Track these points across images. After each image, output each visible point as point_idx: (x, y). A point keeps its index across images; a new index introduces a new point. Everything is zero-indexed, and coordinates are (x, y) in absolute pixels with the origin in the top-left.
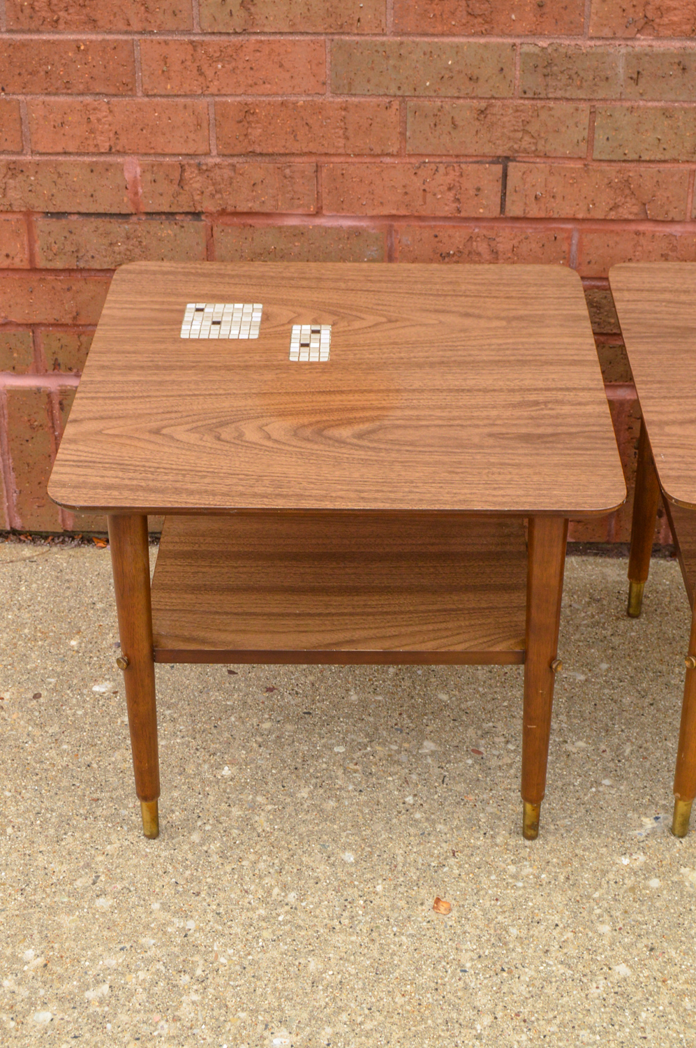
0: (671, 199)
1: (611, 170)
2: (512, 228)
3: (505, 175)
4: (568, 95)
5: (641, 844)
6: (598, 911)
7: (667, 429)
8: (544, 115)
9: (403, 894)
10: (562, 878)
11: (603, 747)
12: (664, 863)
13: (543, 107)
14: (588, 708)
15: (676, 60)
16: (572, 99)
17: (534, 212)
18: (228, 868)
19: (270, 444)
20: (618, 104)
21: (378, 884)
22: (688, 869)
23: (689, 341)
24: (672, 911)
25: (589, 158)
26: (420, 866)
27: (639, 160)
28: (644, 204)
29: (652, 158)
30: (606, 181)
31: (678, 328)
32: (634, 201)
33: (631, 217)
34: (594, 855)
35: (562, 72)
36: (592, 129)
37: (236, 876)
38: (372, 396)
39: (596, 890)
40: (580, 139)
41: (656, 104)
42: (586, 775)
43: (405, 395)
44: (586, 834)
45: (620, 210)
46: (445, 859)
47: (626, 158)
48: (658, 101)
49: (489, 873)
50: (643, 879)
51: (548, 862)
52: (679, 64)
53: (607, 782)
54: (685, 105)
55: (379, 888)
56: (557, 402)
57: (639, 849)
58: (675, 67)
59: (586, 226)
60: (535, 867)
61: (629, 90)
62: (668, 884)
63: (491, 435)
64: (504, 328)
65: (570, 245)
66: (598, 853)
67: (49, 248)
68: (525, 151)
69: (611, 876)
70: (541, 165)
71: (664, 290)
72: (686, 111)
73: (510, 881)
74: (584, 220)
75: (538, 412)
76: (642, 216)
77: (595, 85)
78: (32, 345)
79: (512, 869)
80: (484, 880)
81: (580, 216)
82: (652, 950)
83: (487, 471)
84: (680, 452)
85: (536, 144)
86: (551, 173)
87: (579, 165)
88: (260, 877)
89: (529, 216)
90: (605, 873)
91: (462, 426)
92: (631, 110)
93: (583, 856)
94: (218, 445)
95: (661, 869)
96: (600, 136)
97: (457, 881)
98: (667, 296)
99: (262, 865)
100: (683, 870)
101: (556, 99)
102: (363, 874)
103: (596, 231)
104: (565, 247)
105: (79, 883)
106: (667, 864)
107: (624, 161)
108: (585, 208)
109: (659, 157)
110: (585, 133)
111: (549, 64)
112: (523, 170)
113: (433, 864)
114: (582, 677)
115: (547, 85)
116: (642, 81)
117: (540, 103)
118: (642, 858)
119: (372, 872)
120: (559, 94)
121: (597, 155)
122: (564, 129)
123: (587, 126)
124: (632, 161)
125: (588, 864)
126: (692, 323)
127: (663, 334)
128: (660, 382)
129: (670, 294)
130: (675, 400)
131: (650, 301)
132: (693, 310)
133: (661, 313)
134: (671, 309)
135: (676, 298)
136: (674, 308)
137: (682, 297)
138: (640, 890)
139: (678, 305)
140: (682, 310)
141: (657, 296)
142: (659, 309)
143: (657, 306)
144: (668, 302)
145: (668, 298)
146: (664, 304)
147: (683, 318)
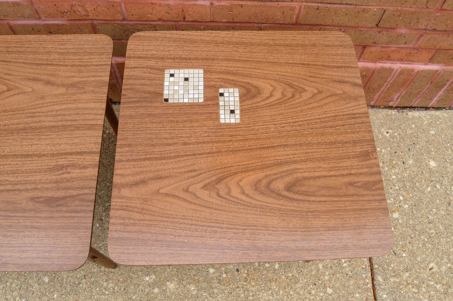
2: (91, 1)
5: (154, 270)
7: (122, 192)
9: (63, 299)
10: (123, 289)
12: (161, 280)
21: (55, 294)
22: (169, 282)
23: (153, 105)
26: (72, 284)
31: (150, 93)
34: (136, 276)
37: (4, 291)
39: (134, 295)
46: (81, 280)
49: (96, 287)
50: (152, 289)
51: (119, 281)
55: (55, 296)
56: (74, 166)
57: (153, 272)
59: (127, 1)
60: (114, 283)
62: (161, 291)
63: (32, 199)
64: (63, 95)
65: (121, 8)
66: (138, 275)
69: (141, 287)
71: (153, 57)
73: (104, 291)
75: (61, 176)
80: (94, 290)
83: (22, 234)
84: (124, 214)
88: (13, 292)
90: (139, 285)
91: (20, 190)
93: (132, 277)
95: (159, 283)
97: (84, 292)
98: (152, 63)
102: (50, 288)
103: (132, 3)
104: (119, 9)
106: (162, 281)
113: (76, 283)
118: (153, 277)
119: (54, 287)
125: (133, 281)
126: (158, 88)
127: (141, 99)
128: (129, 145)
129: (154, 60)
130: (132, 163)
131: (142, 67)
132: (162, 76)
133: (145, 79)
134: (151, 75)
135: (156, 65)
136: (153, 74)
137: (159, 63)
138: (150, 295)
139: (156, 71)
140: (156, 76)
141: (147, 63)
142: (144, 75)
143: (145, 73)
144: (151, 68)
145: (152, 64)
146: (149, 70)
147: (155, 83)
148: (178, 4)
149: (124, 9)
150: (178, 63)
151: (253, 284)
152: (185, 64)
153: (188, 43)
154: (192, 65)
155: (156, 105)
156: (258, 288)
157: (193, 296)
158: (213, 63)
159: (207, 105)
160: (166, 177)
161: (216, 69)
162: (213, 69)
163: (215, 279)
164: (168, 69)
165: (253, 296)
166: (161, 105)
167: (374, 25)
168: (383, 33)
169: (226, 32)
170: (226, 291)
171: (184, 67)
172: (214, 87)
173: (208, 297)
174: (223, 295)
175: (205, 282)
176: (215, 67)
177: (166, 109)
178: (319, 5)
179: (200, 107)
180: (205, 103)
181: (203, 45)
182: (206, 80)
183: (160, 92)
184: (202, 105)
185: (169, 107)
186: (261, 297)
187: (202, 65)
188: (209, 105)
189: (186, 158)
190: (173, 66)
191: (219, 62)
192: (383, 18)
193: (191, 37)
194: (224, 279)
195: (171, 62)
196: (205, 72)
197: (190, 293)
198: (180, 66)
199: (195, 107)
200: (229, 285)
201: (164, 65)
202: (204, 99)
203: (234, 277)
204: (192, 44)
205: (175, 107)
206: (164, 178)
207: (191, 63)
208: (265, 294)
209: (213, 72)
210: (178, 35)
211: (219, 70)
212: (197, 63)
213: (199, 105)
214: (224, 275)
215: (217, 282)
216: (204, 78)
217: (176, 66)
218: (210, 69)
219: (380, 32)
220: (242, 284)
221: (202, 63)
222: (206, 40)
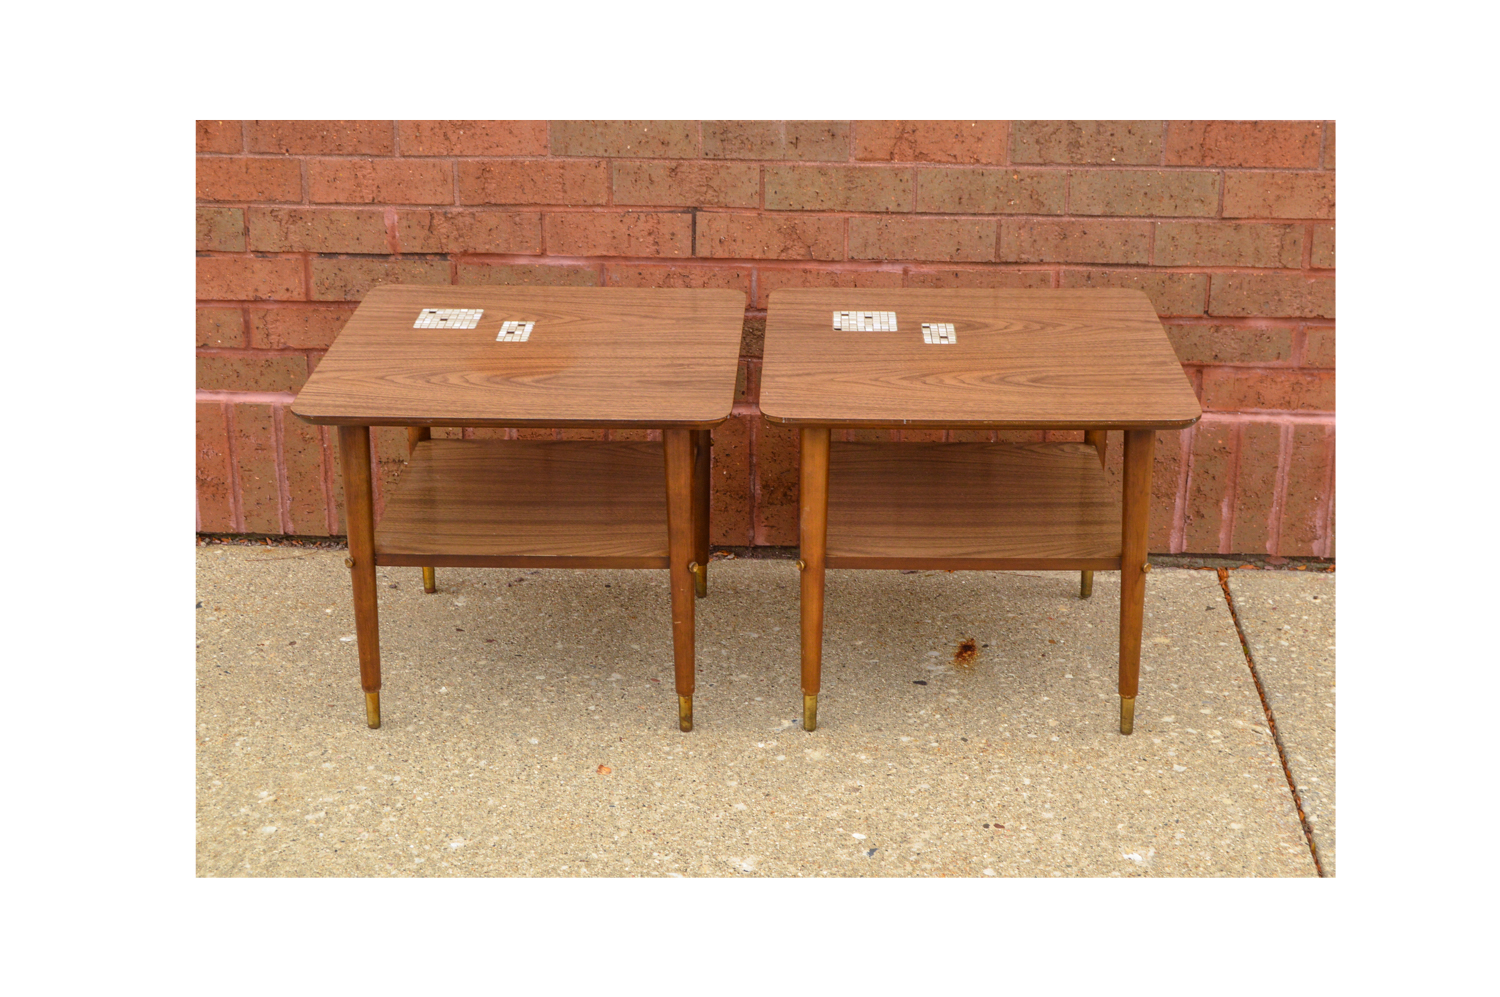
0: (830, 242)
1: (780, 218)
2: (702, 266)
3: (694, 223)
4: (741, 157)
5: (777, 736)
6: (730, 774)
7: (777, 379)
8: (723, 173)
9: (573, 763)
11: (762, 678)
12: (792, 746)
13: (721, 167)
14: (755, 655)
15: (827, 128)
16: (745, 160)
17: (720, 253)
18: (434, 746)
19: (467, 385)
20: (782, 163)
21: (554, 757)
22: (810, 750)
23: (817, 332)
24: (790, 774)
25: (762, 209)
26: (591, 747)
27: (803, 210)
28: (809, 247)
29: (813, 208)
30: (777, 227)
31: (811, 325)
32: (801, 244)
33: (799, 258)
34: (735, 742)
35: (736, 138)
36: (762, 184)
37: (439, 752)
39: (732, 761)
40: (754, 192)
41: (813, 164)
42: (743, 694)
44: (732, 729)
45: (790, 252)
46: (613, 743)
47: (791, 208)
48: (815, 161)
49: (647, 751)
50: (772, 756)
51: (697, 745)
52: (829, 131)
53: (759, 699)
54: (837, 165)
55: (555, 759)
56: (700, 365)
57: (774, 738)
58: (826, 134)
59: (762, 265)
60: (685, 748)
61: (790, 152)
63: (639, 382)
64: (673, 324)
65: (751, 281)
66: (739, 741)
67: (322, 284)
68: (710, 202)
69: (746, 753)
70: (723, 214)
71: (811, 304)
72: (837, 170)
73: (663, 756)
74: (760, 260)
75: (681, 370)
76: (808, 257)
77: (763, 148)
78: (306, 367)
79: (667, 749)
80: (642, 755)
81: (757, 257)
82: (768, 795)
83: (628, 400)
84: (782, 391)
85: (718, 196)
86: (732, 221)
87: (754, 214)
89: (715, 257)
90: (741, 752)
91: (618, 377)
92: (793, 168)
93: (727, 742)
94: (427, 385)
96: (770, 191)
97: (620, 756)
98: (812, 307)
99: (462, 745)
100: (806, 751)
101: (732, 160)
102: (544, 751)
103: (770, 270)
104: (747, 283)
105: (310, 754)
106: (794, 748)
107: (790, 211)
108: (761, 250)
109: (818, 207)
110: (757, 188)
111: (725, 132)
112: (708, 218)
113: (602, 746)
114: (756, 636)
115: (724, 149)
116: (800, 145)
117: (719, 163)
118: (775, 743)
119: (551, 750)
120: (734, 156)
121: (767, 206)
122: (740, 184)
123: (758, 182)
124: (796, 211)
125: (729, 747)
126: (824, 322)
127: (798, 328)
128: (784, 354)
129: (815, 306)
130: (791, 364)
131: (796, 310)
132: (829, 315)
133: (801, 317)
134: (811, 314)
135: (819, 308)
136: (814, 313)
137: (823, 307)
139: (818, 312)
140: (820, 315)
141: (802, 307)
143: (800, 313)
144: (811, 310)
146: (807, 311)
147: (819, 319)
148: (848, 271)
149: (754, 284)
150: (853, 308)
152: (866, 308)
153: (868, 295)
154: (877, 309)
155: (822, 332)
158: (912, 308)
159: (903, 333)
161: (916, 312)
162: (911, 312)
164: (838, 311)
166: (830, 332)
167: (1200, 312)
168: (1225, 332)
169: (931, 289)
171: (864, 310)
172: (913, 323)
176: (914, 311)
177: (838, 335)
178: (1090, 268)
179: (893, 334)
180: (899, 332)
181: (893, 297)
183: (827, 324)
185: (842, 333)
187: (893, 310)
188: (907, 333)
189: (873, 363)
190: (847, 309)
191: (920, 308)
192: (1212, 293)
195: (843, 307)
196: (897, 313)
198: (858, 310)
199: (884, 334)
201: (832, 309)
202: (898, 330)
204: (876, 296)
205: (852, 334)
206: (841, 373)
209: (912, 314)
211: (921, 312)
212: (885, 308)
213: (891, 333)
216: (898, 318)
217: (851, 309)
218: (907, 312)
219: (1217, 329)
221: (893, 308)
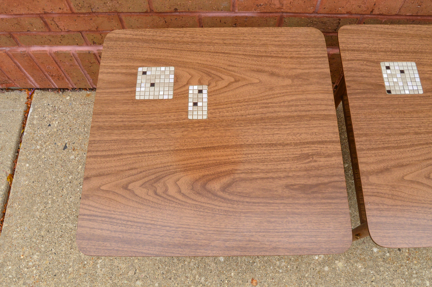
6: (307, 283)
7: (370, 179)
9: (240, 277)
10: (295, 267)
12: (330, 258)
18: (180, 266)
19: (180, 197)
21: (232, 272)
22: (338, 261)
23: (378, 96)
24: (332, 282)
26: (246, 263)
31: (372, 84)
37: (183, 270)
38: (229, 151)
43: (245, 150)
46: (255, 259)
49: (270, 265)
51: (290, 260)
55: (232, 274)
56: (319, 154)
60: (286, 262)
64: (291, 86)
65: (317, 2)
67: (78, 5)
73: (277, 269)
75: (309, 164)
78: (82, 37)
79: (278, 263)
80: (268, 269)
84: (377, 200)
88: (192, 270)
90: (310, 264)
97: (259, 270)
99: (192, 264)
100: (336, 262)
102: (227, 267)
104: (314, 3)
105: (130, 274)
106: (331, 259)
113: (251, 262)
118: (322, 256)
119: (230, 266)
125: (304, 260)
126: (379, 80)
127: (366, 91)
128: (366, 135)
129: (367, 53)
130: (373, 152)
131: (358, 60)
132: (379, 68)
133: (364, 72)
134: (368, 67)
135: (370, 58)
136: (370, 66)
137: (373, 56)
138: (321, 273)
139: (372, 64)
140: (374, 68)
141: (361, 56)
142: (363, 67)
143: (362, 65)
144: (367, 61)
145: (367, 57)
146: (365, 62)
147: (374, 75)
149: (319, 3)
150: (390, 56)
151: (415, 262)
152: (397, 57)
153: (394, 36)
154: (404, 58)
155: (381, 96)
156: (420, 266)
157: (361, 274)
158: (423, 56)
159: (427, 97)
160: (407, 165)
161: (426, 61)
162: (423, 61)
163: (380, 257)
164: (382, 61)
165: (416, 273)
166: (385, 97)
169: (427, 26)
170: (391, 269)
171: (397, 60)
172: (429, 79)
173: (375, 274)
174: (389, 273)
175: (371, 261)
176: (425, 60)
177: (391, 100)
179: (422, 98)
180: (425, 95)
181: (408, 39)
182: (420, 72)
183: (381, 83)
184: (423, 97)
185: (393, 98)
186: (424, 274)
187: (413, 58)
188: (429, 96)
189: (421, 147)
190: (387, 58)
191: (427, 55)
193: (395, 30)
194: (388, 258)
195: (384, 55)
196: (418, 65)
197: (358, 271)
198: (393, 59)
199: (417, 98)
200: (394, 264)
201: (378, 58)
202: (423, 91)
203: (397, 255)
204: (399, 37)
205: (398, 99)
206: (405, 165)
207: (402, 56)
208: (428, 272)
209: (425, 65)
210: (382, 29)
211: (430, 63)
212: (408, 56)
213: (420, 97)
214: (388, 254)
215: (381, 261)
216: (418, 71)
217: (389, 58)
218: (421, 62)
220: (405, 262)
221: (412, 56)
222: (410, 34)
